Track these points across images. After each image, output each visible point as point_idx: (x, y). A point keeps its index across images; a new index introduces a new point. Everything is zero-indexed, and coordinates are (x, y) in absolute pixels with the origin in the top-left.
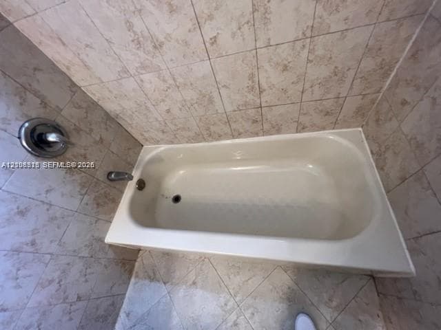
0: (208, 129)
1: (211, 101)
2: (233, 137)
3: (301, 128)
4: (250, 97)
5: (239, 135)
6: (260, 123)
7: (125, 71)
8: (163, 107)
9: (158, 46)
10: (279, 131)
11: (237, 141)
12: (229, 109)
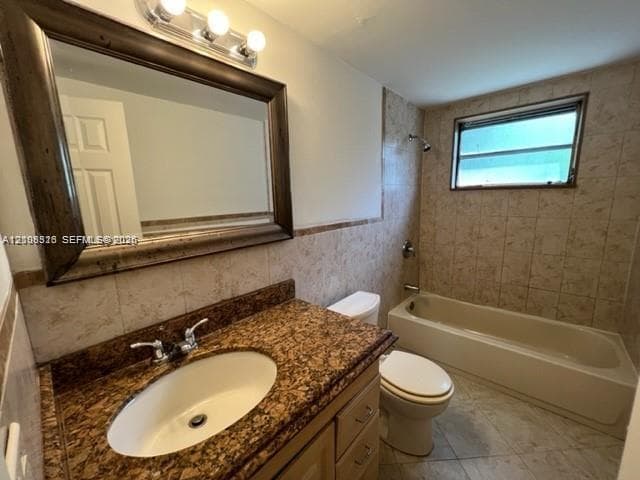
0: (481, 292)
1: (494, 273)
2: (499, 306)
3: (560, 317)
4: (522, 277)
5: (504, 306)
6: (525, 299)
7: (453, 242)
8: (459, 266)
9: (479, 238)
10: (540, 313)
11: (501, 310)
12: (504, 281)
